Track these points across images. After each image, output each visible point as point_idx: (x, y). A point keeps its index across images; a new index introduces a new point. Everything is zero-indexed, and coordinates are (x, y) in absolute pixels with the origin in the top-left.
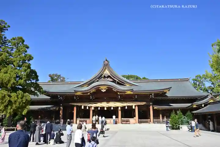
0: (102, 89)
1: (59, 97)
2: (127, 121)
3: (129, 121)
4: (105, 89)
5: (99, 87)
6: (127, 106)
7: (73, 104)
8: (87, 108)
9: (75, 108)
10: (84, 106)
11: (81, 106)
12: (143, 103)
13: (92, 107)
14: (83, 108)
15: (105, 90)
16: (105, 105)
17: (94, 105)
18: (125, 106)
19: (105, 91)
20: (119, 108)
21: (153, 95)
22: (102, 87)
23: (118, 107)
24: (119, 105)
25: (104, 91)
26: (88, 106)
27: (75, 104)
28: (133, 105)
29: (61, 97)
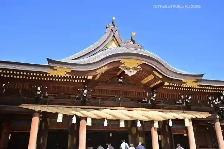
6: (172, 120)
8: (74, 121)
9: (36, 122)
10: (64, 116)
11: (56, 114)
12: (204, 115)
13: (86, 118)
14: (60, 119)
15: (134, 73)
17: (92, 114)
20: (156, 125)
21: (222, 98)
22: (126, 63)
23: (152, 122)
24: (157, 115)
25: (130, 75)
26: (76, 116)
27: (38, 108)
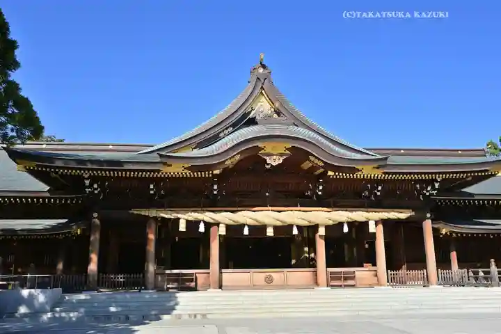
0: (268, 155)
1: (87, 182)
2: (346, 279)
3: (353, 278)
4: (281, 155)
5: (260, 144)
6: (348, 223)
7: (144, 212)
8: (201, 229)
11: (177, 220)
12: (403, 215)
13: (218, 224)
16: (269, 217)
18: (341, 224)
19: (281, 161)
20: (322, 231)
21: (437, 185)
22: (268, 147)
23: (316, 227)
25: (274, 164)
28: (372, 218)
29: (95, 186)
